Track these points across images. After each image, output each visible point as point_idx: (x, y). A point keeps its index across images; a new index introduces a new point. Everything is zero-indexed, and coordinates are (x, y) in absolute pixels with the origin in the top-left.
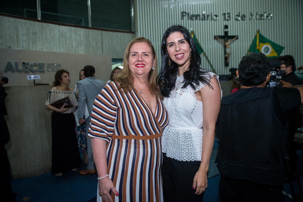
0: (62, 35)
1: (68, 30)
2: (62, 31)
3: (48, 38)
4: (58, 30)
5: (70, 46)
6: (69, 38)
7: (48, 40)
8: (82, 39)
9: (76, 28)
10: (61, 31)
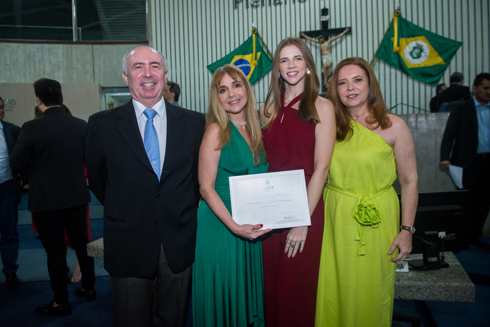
0: (28, 57)
1: (38, 49)
2: (30, 51)
3: (8, 63)
4: (23, 51)
5: (41, 72)
6: (40, 60)
7: (7, 66)
8: (60, 60)
9: (50, 45)
10: (27, 51)
